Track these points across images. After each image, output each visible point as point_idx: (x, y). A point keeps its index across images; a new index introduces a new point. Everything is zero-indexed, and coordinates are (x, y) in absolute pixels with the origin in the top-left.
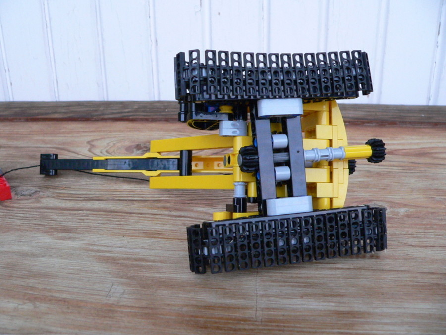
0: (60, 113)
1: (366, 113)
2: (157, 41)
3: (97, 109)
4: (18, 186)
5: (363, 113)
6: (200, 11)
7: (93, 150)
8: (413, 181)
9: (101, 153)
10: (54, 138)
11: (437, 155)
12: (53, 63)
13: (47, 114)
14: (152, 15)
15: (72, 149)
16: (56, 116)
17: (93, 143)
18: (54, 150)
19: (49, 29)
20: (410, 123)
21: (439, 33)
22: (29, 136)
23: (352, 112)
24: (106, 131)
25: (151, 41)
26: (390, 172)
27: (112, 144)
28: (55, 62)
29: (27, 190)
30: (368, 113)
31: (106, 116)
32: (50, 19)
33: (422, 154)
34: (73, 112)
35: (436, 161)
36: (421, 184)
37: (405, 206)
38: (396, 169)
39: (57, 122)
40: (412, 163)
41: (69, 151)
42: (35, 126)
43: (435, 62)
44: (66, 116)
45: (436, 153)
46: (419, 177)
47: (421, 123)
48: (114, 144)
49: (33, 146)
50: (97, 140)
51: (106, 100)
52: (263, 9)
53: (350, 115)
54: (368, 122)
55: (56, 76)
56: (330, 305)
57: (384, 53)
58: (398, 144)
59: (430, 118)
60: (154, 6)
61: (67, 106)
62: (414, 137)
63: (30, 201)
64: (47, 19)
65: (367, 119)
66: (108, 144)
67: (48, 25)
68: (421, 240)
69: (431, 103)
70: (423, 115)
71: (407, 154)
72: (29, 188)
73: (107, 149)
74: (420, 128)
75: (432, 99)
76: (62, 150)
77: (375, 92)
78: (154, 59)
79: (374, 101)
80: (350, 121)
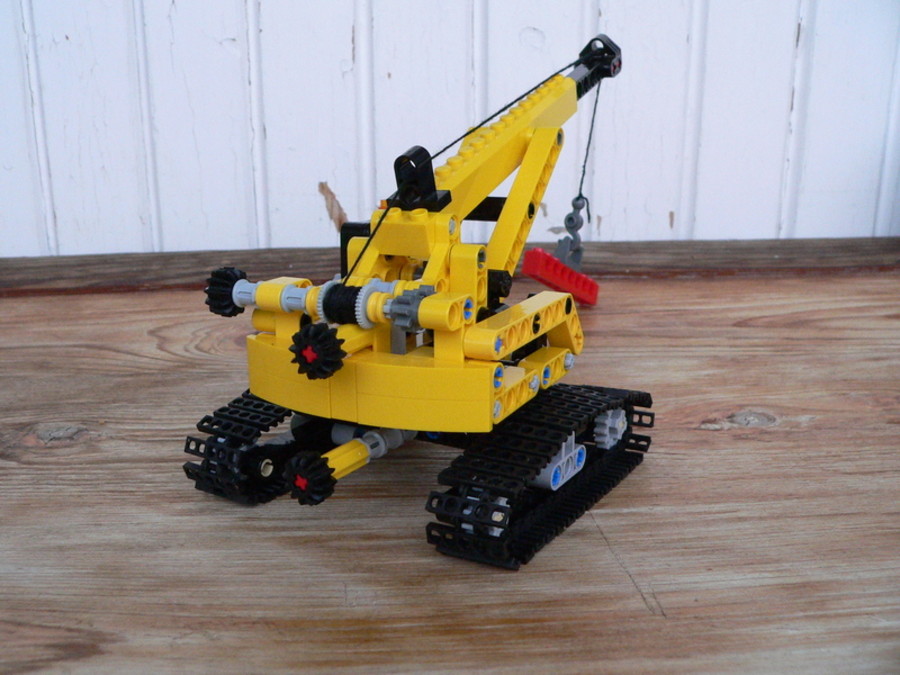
0: (70, 278)
1: (675, 257)
2: (265, 130)
3: (145, 268)
4: (37, 423)
5: (670, 257)
6: (352, 69)
7: (167, 346)
8: (799, 368)
9: (187, 350)
10: (74, 328)
11: (823, 324)
12: (44, 178)
13: (38, 281)
14: (254, 79)
15: (121, 346)
16: (62, 284)
17: (164, 333)
18: (83, 349)
19: (37, 109)
20: (758, 270)
21: (792, 108)
22: (17, 326)
23: (646, 256)
24: (179, 309)
25: (253, 130)
26: (755, 356)
27: (202, 334)
28: (50, 175)
29: (59, 429)
30: (680, 257)
31: (170, 282)
32: (40, 88)
33: (796, 322)
34: (94, 276)
35: (825, 334)
36: (815, 373)
37: (804, 411)
38: (762, 352)
39: (70, 297)
40: (787, 339)
41: (117, 351)
43: (788, 160)
44: (86, 283)
45: (822, 320)
46: (807, 362)
47: (778, 270)
48: (207, 333)
49: (34, 344)
50: (167, 327)
51: (157, 250)
52: (473, 65)
53: (648, 262)
54: (683, 273)
55: (53, 205)
56: (767, 578)
57: (698, 144)
58: (751, 309)
59: (790, 260)
60: (259, 61)
61: (80, 265)
62: (773, 295)
63: (74, 449)
64: (35, 88)
65: (678, 267)
66: (193, 333)
67: (36, 101)
68: (859, 463)
69: (783, 235)
70: (776, 257)
71: (771, 324)
72: (61, 424)
73: (196, 342)
74: (777, 278)
75: (784, 227)
76: (101, 348)
77: (682, 219)
78: (258, 165)
79: (681, 234)
80: (648, 273)
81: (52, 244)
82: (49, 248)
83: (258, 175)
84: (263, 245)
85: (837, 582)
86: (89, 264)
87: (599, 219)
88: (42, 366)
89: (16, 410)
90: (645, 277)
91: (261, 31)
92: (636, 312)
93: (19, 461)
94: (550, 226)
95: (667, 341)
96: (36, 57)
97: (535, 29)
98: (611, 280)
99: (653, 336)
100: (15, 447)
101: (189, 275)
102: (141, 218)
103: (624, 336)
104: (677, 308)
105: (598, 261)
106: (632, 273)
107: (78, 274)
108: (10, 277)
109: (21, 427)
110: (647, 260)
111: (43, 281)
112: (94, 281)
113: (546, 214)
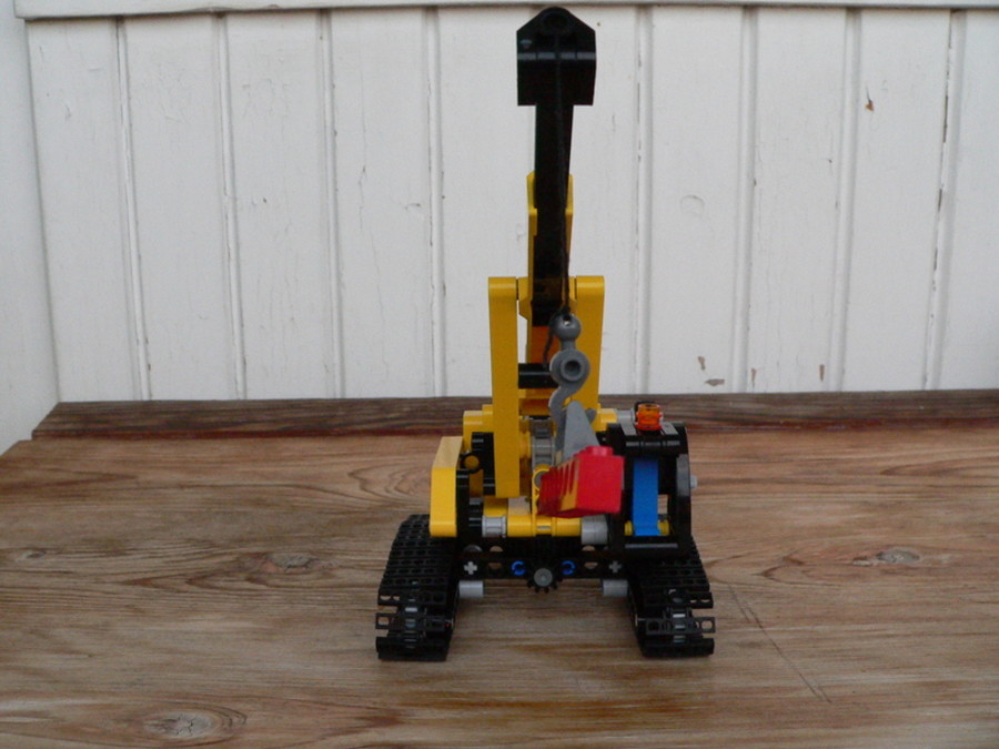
0: (262, 422)
1: (824, 408)
2: (444, 288)
3: (331, 413)
4: (272, 553)
5: (821, 408)
7: (368, 487)
8: (941, 513)
9: (388, 491)
10: (278, 469)
11: (962, 473)
13: (234, 424)
14: (435, 240)
15: (326, 486)
16: (257, 427)
17: (364, 475)
18: (292, 489)
19: (233, 264)
20: (904, 421)
21: (935, 267)
22: (225, 465)
23: (798, 407)
24: (372, 453)
25: (433, 287)
26: (900, 502)
27: (398, 477)
28: (242, 325)
29: (292, 558)
30: (830, 408)
31: (359, 427)
32: (238, 246)
33: (938, 471)
34: (286, 420)
35: (969, 482)
36: (957, 517)
37: (945, 550)
38: (908, 498)
39: (266, 440)
40: (931, 486)
41: (325, 491)
42: (226, 448)
43: (932, 316)
44: (275, 428)
45: (962, 469)
46: (949, 507)
47: (923, 421)
48: (403, 476)
49: (246, 483)
50: (364, 470)
51: (338, 396)
52: (637, 230)
53: (801, 413)
54: (833, 424)
55: (243, 352)
57: (846, 302)
58: (898, 458)
59: (935, 411)
60: (441, 224)
61: (269, 409)
62: (918, 445)
63: (311, 576)
64: (232, 246)
65: (829, 418)
66: (390, 476)
67: (233, 256)
68: (992, 594)
69: (929, 387)
70: (922, 408)
71: (916, 473)
72: (293, 555)
73: (395, 484)
74: (923, 429)
75: (930, 378)
76: (309, 488)
77: (832, 371)
78: (436, 318)
79: (831, 386)
80: (801, 424)
81: (240, 389)
82: (237, 393)
83: (437, 328)
84: (438, 394)
85: (967, 682)
86: (278, 409)
87: (754, 372)
88: (259, 503)
89: (248, 541)
90: (798, 427)
91: (443, 197)
92: (792, 461)
93: (267, 585)
94: (707, 379)
95: (820, 488)
96: (235, 217)
97: (695, 197)
98: (766, 430)
99: (808, 484)
100: (258, 572)
101: (369, 422)
102: (326, 367)
103: (782, 483)
104: (829, 457)
105: (755, 412)
106: (787, 424)
107: (269, 418)
108: (206, 420)
109: (257, 556)
110: (800, 411)
111: (237, 424)
112: (288, 425)
113: (703, 368)
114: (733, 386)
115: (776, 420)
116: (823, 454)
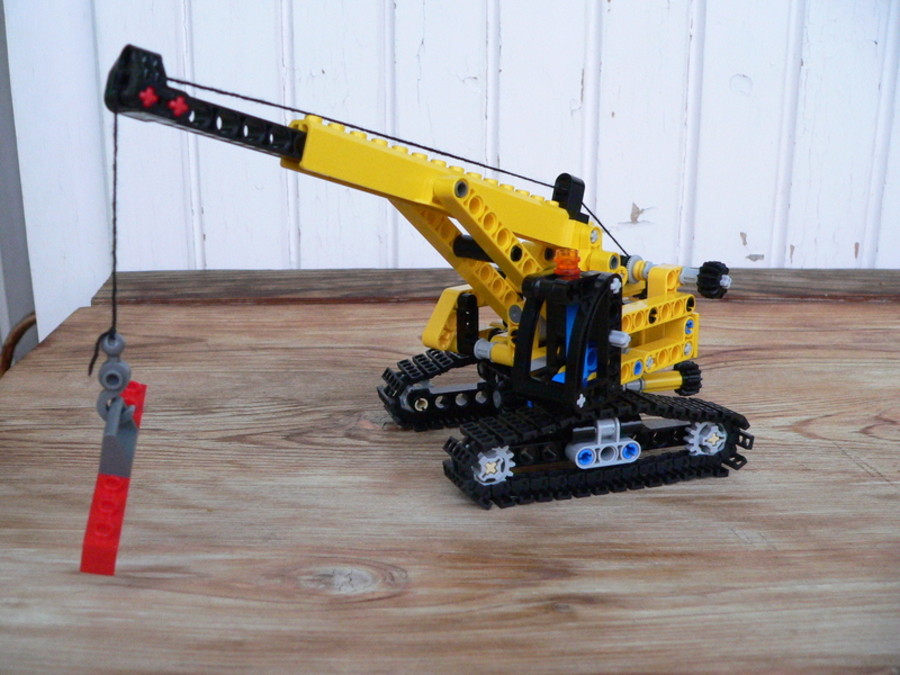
0: (320, 289)
1: (864, 283)
2: (498, 160)
3: (389, 282)
5: (859, 283)
6: (580, 108)
10: (348, 333)
13: (292, 291)
14: (490, 114)
15: (400, 349)
16: (316, 295)
18: (366, 351)
22: (292, 329)
25: (487, 160)
28: (297, 196)
30: (867, 283)
31: (416, 295)
34: (343, 288)
39: (327, 306)
42: (290, 313)
44: (337, 295)
49: (317, 345)
51: (390, 266)
52: (687, 108)
54: (875, 298)
55: (297, 223)
57: (883, 182)
60: (497, 98)
61: (325, 278)
65: (870, 292)
76: (382, 350)
77: (865, 250)
79: (864, 263)
80: (844, 297)
81: (294, 258)
82: (290, 263)
86: (335, 278)
87: (792, 248)
88: (335, 364)
89: (335, 399)
90: (842, 300)
91: (500, 71)
92: (847, 330)
93: (367, 440)
94: (749, 254)
95: (884, 355)
96: (293, 89)
97: (744, 76)
98: (813, 302)
99: (871, 350)
100: (355, 429)
101: (426, 290)
102: (379, 237)
103: (845, 349)
104: (881, 327)
105: (798, 285)
106: (831, 297)
107: (327, 286)
108: (263, 288)
109: (349, 413)
110: (840, 286)
111: (297, 291)
112: (346, 293)
113: (745, 243)
114: (771, 262)
115: (822, 293)
116: (876, 324)
